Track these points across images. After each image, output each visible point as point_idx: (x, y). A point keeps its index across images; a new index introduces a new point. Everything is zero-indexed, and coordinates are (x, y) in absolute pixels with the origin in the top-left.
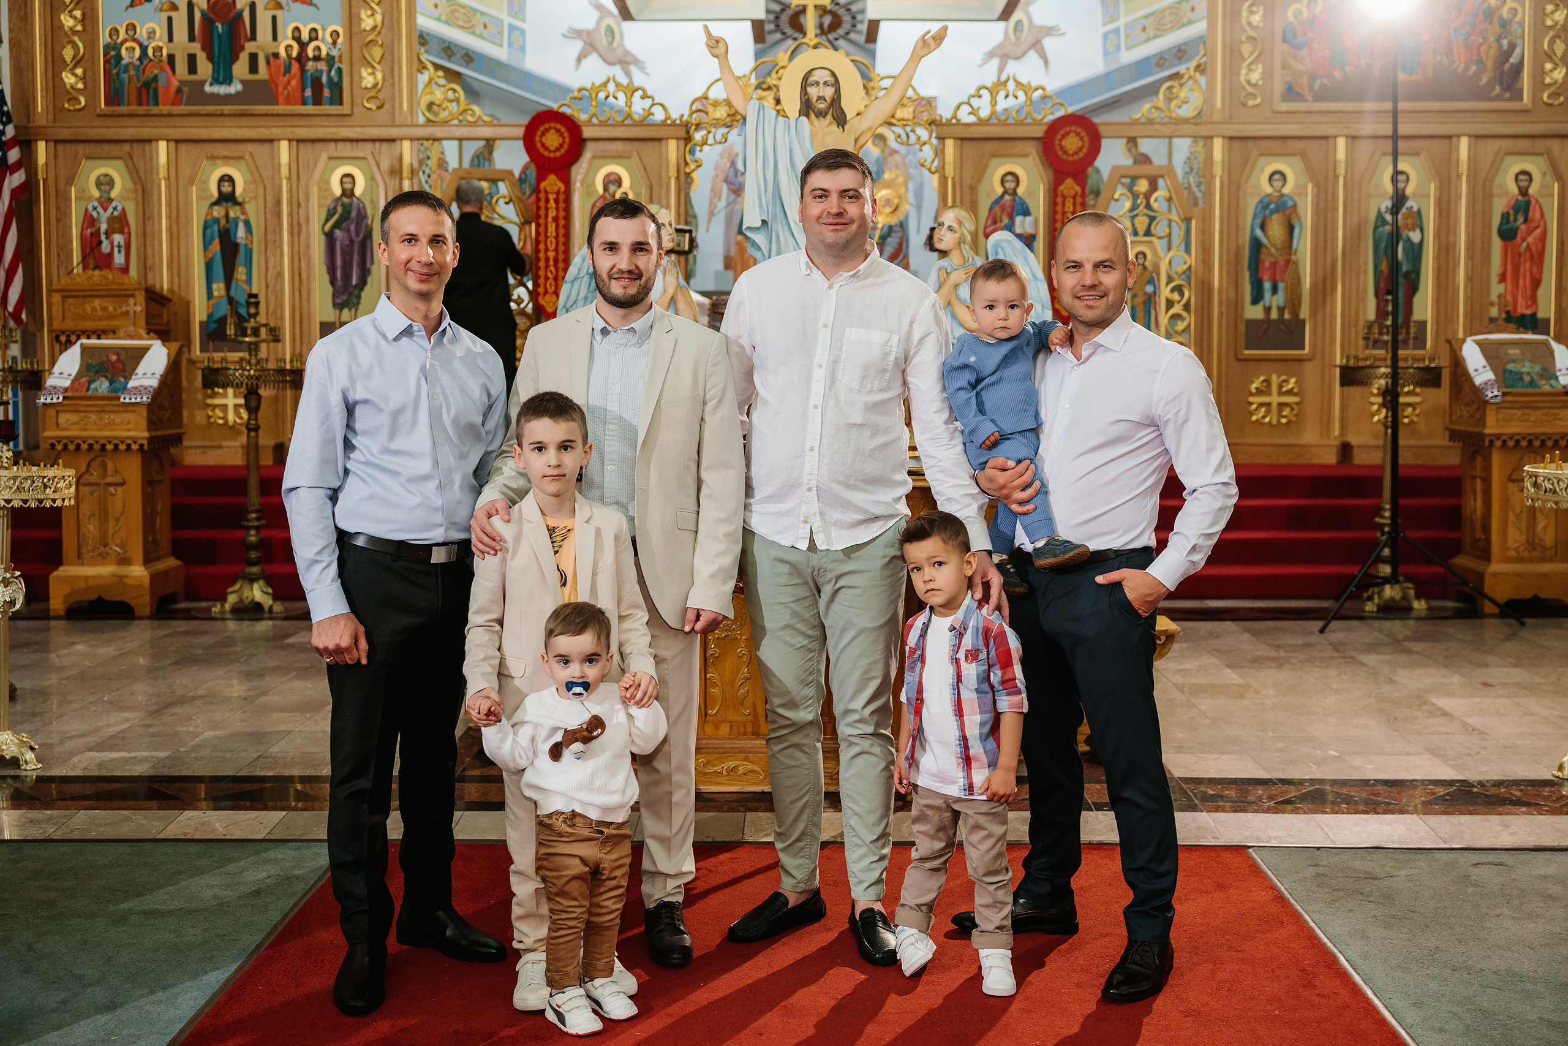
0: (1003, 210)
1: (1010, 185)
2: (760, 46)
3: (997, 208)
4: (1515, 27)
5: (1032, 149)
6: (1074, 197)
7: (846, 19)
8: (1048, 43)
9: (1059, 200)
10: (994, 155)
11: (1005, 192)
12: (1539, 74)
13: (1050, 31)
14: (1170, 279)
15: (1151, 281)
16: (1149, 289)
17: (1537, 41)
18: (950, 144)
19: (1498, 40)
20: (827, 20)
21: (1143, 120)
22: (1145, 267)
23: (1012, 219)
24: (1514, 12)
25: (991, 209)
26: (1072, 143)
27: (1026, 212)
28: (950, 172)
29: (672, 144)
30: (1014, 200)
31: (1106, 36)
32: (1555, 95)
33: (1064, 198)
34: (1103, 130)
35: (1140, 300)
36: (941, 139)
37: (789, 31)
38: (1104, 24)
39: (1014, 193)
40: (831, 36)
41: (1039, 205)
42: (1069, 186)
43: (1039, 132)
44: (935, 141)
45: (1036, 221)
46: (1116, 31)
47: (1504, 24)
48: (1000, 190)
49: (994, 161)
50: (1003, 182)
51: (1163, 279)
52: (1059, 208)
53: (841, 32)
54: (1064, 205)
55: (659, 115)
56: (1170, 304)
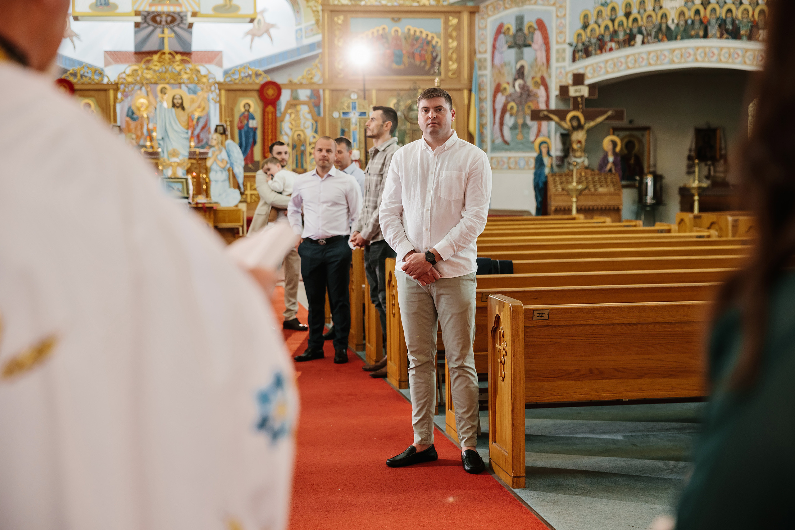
0: (244, 117)
1: (247, 108)
2: (137, 29)
3: (242, 118)
4: (438, 49)
5: (255, 94)
6: (272, 113)
7: (178, 19)
8: (272, 31)
9: (266, 114)
10: (241, 96)
11: (246, 110)
12: (447, 66)
13: (273, 26)
14: (310, 144)
15: (303, 145)
16: (302, 148)
17: (446, 53)
18: (223, 92)
19: (432, 53)
20: (169, 19)
21: (298, 83)
22: (300, 140)
23: (248, 121)
24: (437, 42)
25: (240, 118)
26: (270, 92)
27: (253, 118)
28: (223, 102)
29: (111, 93)
30: (248, 114)
31: (297, 31)
32: (453, 74)
33: (268, 113)
34: (282, 86)
35: (299, 153)
36: (220, 90)
37: (151, 23)
38: (296, 25)
39: (248, 111)
40: (171, 25)
41: (258, 115)
42: (270, 108)
43: (258, 87)
44: (217, 91)
45: (257, 123)
46: (301, 30)
47: (434, 47)
48: (243, 110)
49: (240, 99)
50: (244, 107)
51: (308, 144)
52: (266, 117)
53: (176, 23)
54: (268, 116)
55: (105, 81)
56: (311, 154)
